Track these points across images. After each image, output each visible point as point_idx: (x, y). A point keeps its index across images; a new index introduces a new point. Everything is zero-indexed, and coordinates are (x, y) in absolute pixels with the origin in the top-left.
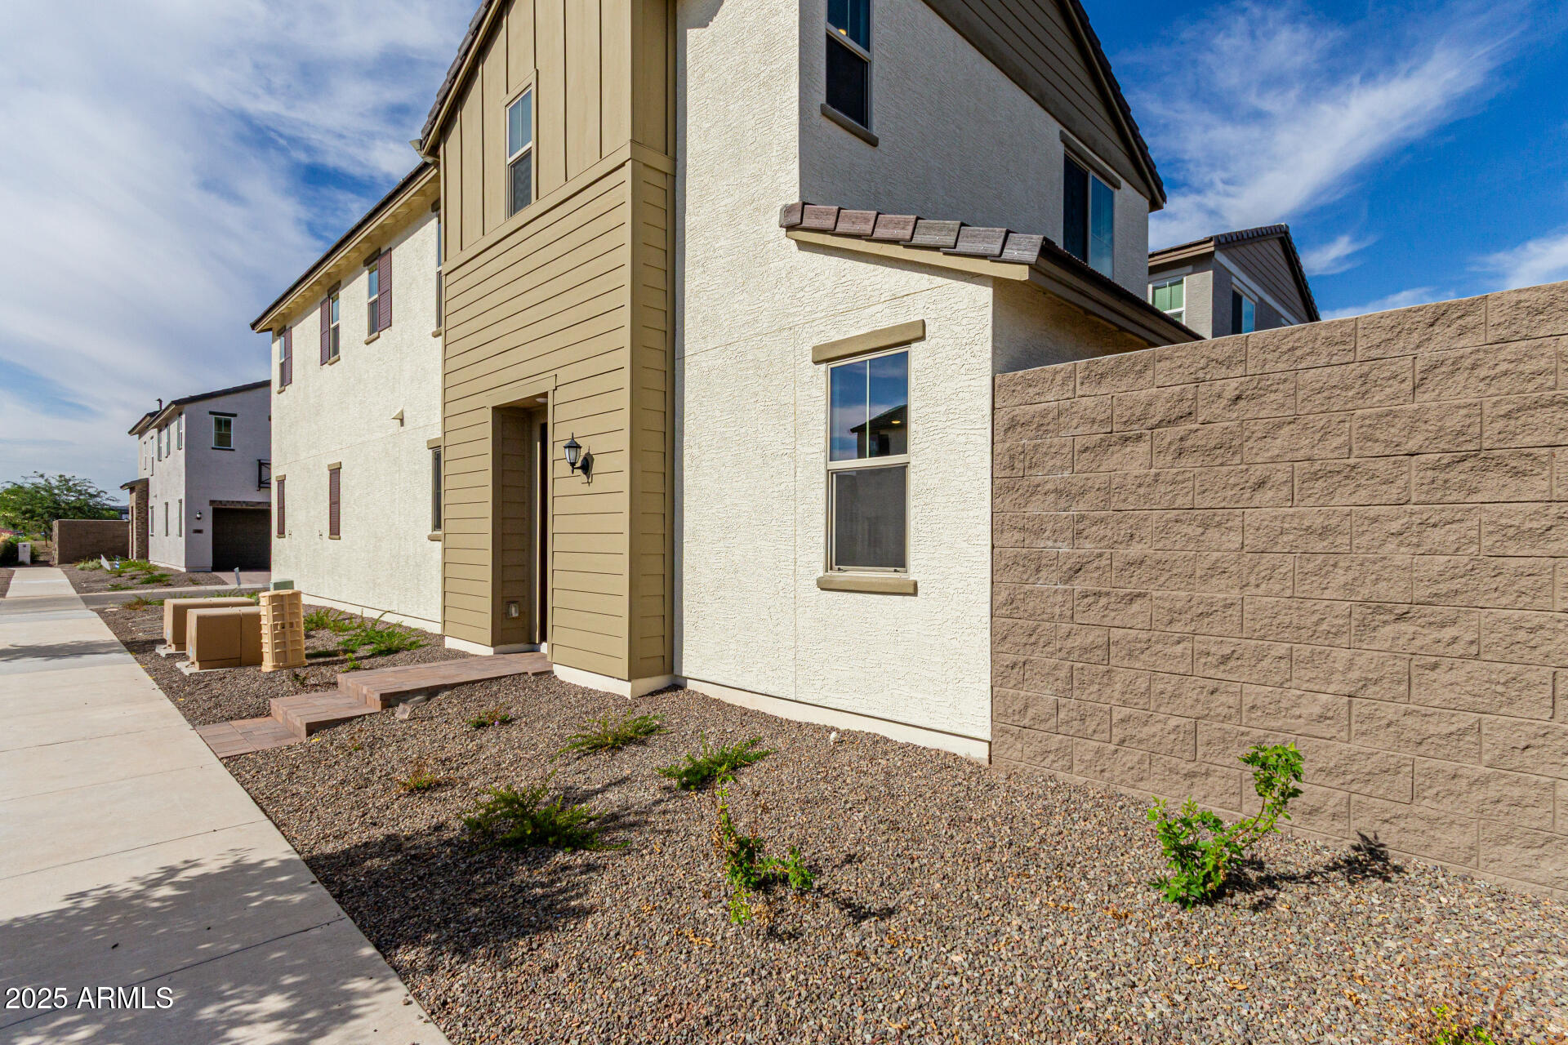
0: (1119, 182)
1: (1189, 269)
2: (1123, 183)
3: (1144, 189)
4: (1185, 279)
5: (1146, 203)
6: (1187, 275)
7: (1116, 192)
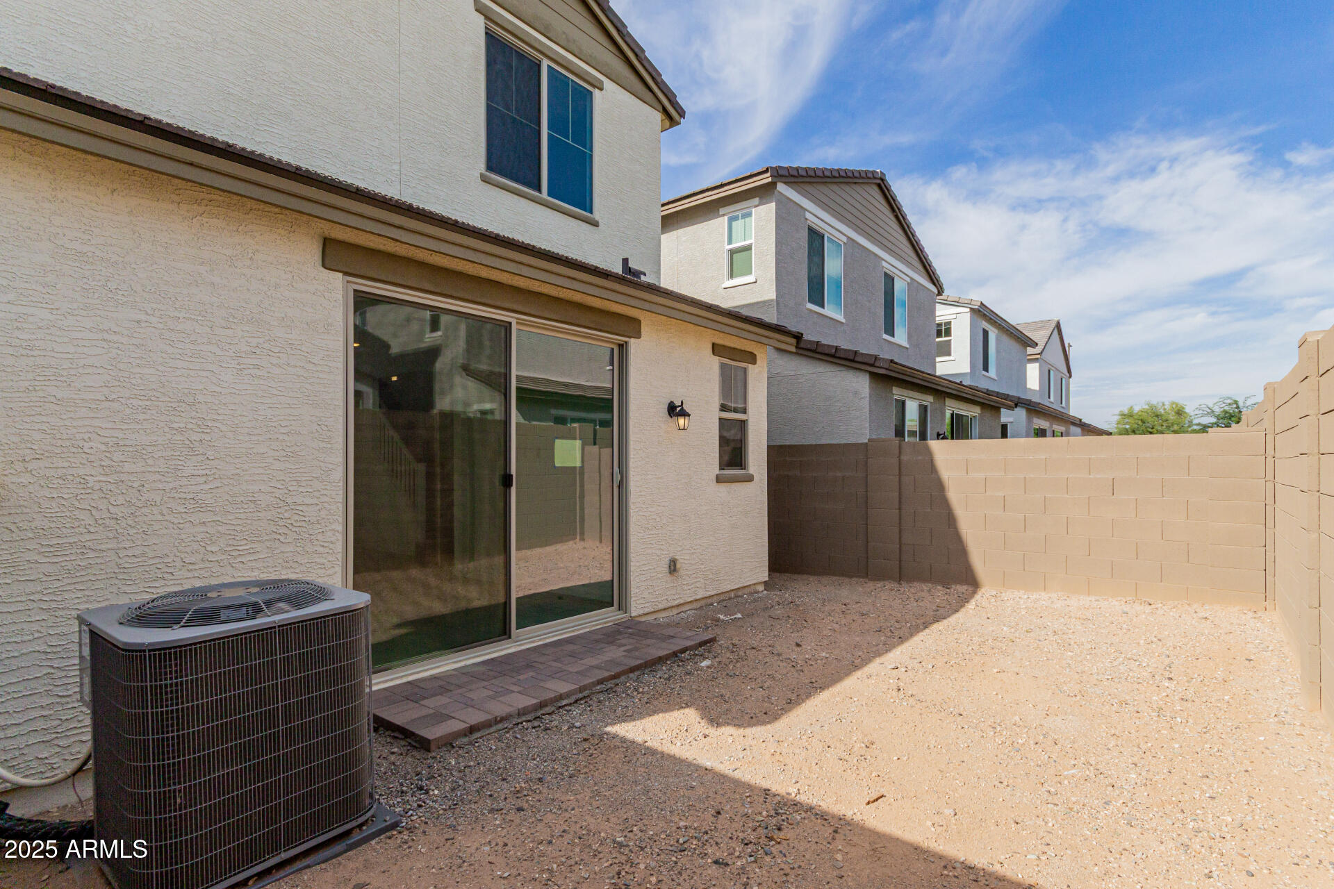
0: (602, 82)
1: (756, 201)
2: (607, 84)
3: (649, 96)
4: (753, 210)
5: (657, 116)
6: (756, 206)
7: (596, 92)
